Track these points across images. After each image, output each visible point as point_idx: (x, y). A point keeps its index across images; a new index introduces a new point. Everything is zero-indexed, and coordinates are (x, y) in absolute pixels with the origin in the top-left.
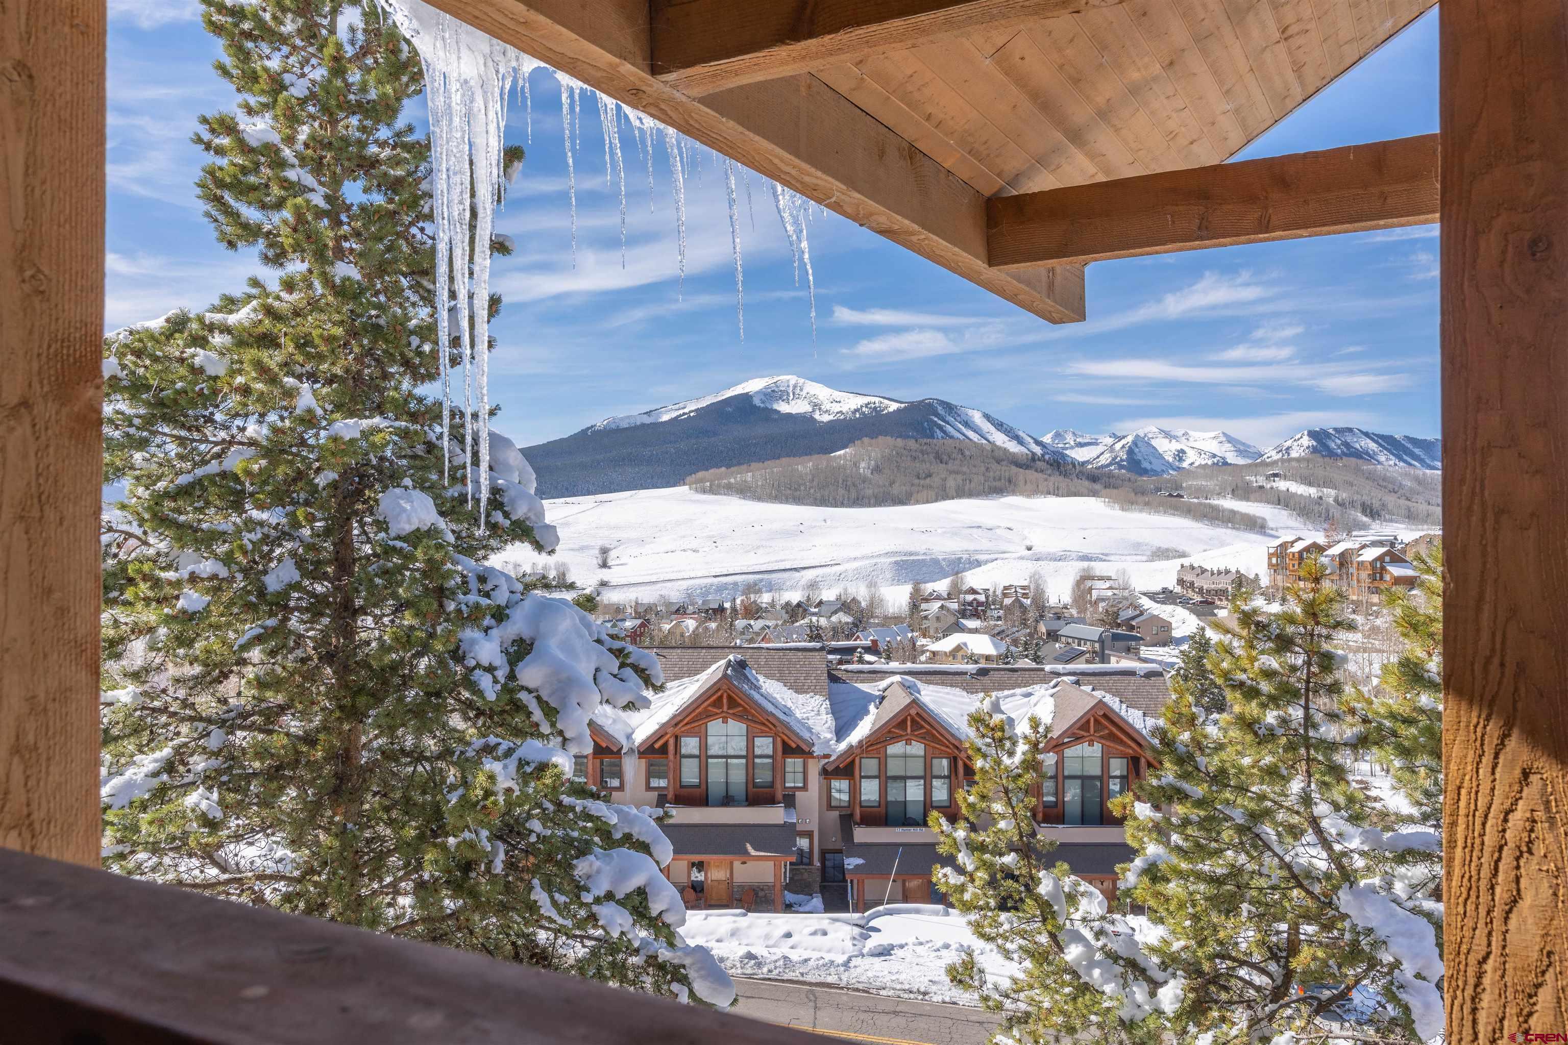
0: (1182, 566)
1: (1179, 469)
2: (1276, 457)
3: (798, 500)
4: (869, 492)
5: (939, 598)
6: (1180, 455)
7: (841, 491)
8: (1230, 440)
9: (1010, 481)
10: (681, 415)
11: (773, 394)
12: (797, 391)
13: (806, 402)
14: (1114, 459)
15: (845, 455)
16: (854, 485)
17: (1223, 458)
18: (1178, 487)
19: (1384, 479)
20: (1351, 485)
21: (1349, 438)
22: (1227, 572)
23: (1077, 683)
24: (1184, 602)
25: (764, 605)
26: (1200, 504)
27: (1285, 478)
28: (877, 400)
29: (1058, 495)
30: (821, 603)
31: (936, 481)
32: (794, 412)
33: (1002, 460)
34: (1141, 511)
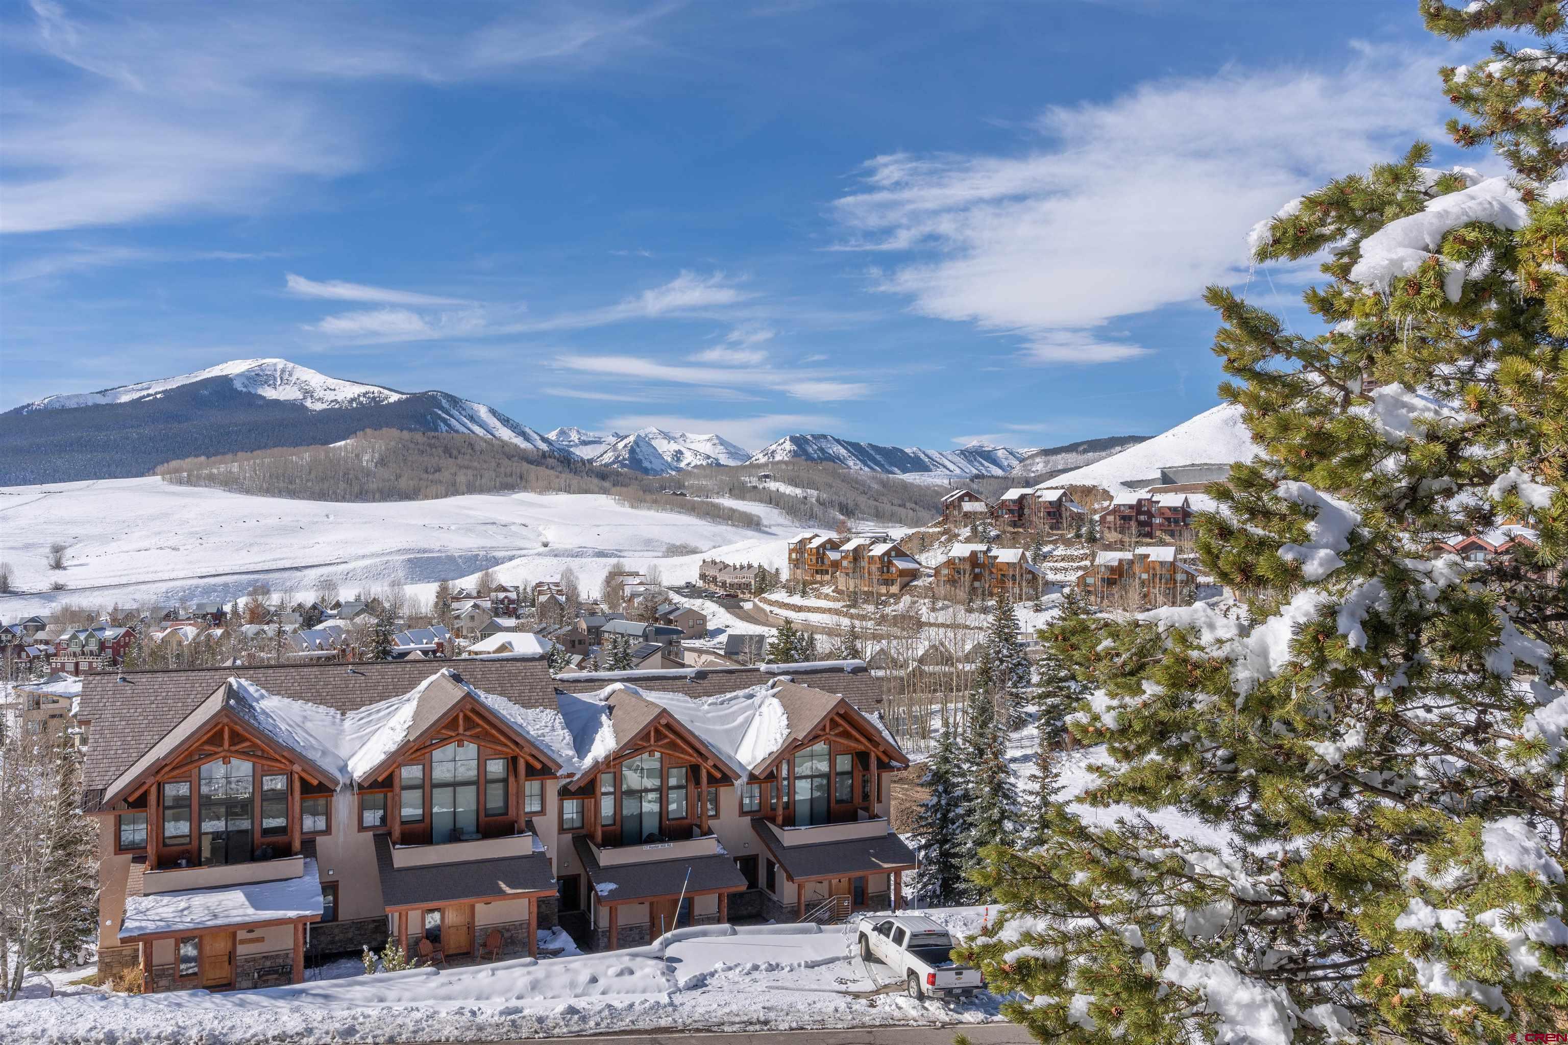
0: (704, 561)
1: (679, 470)
2: (763, 460)
3: (293, 494)
4: (373, 486)
5: (469, 596)
6: (678, 455)
7: (342, 485)
8: (722, 442)
9: (521, 478)
10: (144, 397)
11: (257, 378)
12: (286, 376)
13: (296, 388)
14: (617, 458)
15: (345, 446)
16: (357, 478)
17: (717, 460)
18: (681, 486)
19: (857, 482)
20: (831, 487)
21: (824, 444)
22: (750, 566)
23: (793, 681)
24: (711, 596)
25: (273, 609)
26: (703, 502)
27: (775, 479)
28: (376, 389)
29: (569, 492)
30: (338, 605)
31: (445, 475)
32: (282, 398)
33: (513, 456)
34: (649, 509)
